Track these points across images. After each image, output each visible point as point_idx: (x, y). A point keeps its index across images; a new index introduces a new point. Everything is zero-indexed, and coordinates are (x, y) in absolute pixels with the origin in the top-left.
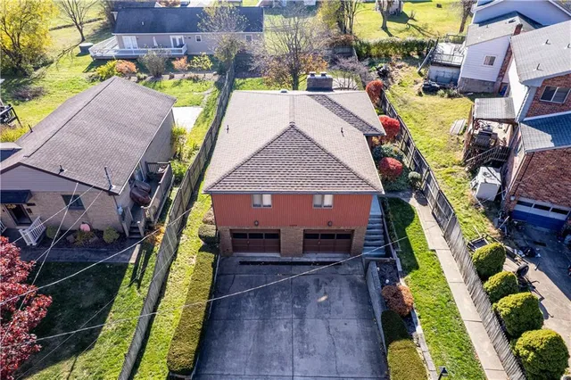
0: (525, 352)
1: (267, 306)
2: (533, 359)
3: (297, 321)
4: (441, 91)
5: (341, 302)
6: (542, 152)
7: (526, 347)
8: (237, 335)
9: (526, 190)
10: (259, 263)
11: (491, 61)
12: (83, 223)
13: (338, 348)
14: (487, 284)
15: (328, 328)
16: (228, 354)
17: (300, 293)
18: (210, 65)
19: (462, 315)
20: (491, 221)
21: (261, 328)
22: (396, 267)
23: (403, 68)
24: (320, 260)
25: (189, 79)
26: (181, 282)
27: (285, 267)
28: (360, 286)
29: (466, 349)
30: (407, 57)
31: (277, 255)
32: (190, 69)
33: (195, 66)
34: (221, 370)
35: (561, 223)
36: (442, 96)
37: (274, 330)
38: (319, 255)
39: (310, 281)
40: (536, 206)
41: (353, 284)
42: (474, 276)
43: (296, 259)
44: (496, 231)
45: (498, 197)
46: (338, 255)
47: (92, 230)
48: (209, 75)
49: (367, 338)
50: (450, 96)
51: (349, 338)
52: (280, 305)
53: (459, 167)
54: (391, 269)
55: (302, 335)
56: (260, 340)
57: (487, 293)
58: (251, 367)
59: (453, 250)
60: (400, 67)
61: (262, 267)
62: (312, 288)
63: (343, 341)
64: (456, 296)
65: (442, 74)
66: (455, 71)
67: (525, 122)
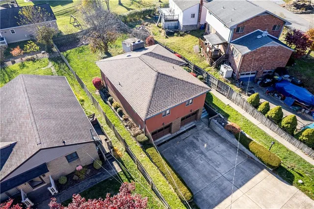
0: (287, 125)
1: (186, 157)
2: (290, 126)
3: (203, 156)
4: (176, 34)
5: (210, 141)
6: (247, 54)
7: (286, 124)
8: (188, 175)
9: (244, 69)
10: (165, 142)
11: (193, 16)
12: (78, 166)
13: (226, 157)
14: (259, 109)
15: (215, 152)
16: (193, 183)
17: (193, 145)
18: (38, 48)
19: (255, 124)
20: (235, 85)
21: (194, 166)
22: (221, 117)
23: (149, 25)
24: (187, 128)
25: (28, 60)
26: (148, 167)
27: (177, 138)
28: (210, 131)
29: (264, 134)
30: (145, 19)
31: (169, 135)
32: (26, 54)
33: (28, 51)
34: (198, 190)
35: (254, 77)
36: (177, 36)
37: (199, 164)
38: (185, 126)
39: (191, 138)
40: (247, 74)
41: (207, 132)
42: (251, 108)
43: (178, 132)
44: (239, 89)
45: (233, 75)
46: (192, 123)
47: (83, 167)
48: (40, 55)
49: (231, 148)
50: (181, 35)
51: (225, 151)
52: (191, 154)
53: (210, 67)
54: (219, 119)
55: (210, 160)
56: (198, 171)
57: (261, 112)
58: (206, 182)
59: (235, 102)
60: (147, 25)
61: (169, 143)
62: (195, 141)
63: (225, 154)
64: (248, 118)
65: (170, 25)
66: (176, 22)
67: (232, 43)
